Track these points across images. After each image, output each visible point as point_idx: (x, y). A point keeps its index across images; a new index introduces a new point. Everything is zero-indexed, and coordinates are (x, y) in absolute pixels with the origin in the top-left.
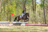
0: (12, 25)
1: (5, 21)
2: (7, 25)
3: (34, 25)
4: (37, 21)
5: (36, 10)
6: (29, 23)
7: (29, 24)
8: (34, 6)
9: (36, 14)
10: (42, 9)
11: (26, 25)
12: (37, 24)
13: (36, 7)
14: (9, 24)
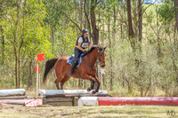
0: (40, 102)
1: (7, 88)
2: (16, 106)
3: (137, 103)
4: (150, 84)
5: (144, 35)
6: (114, 95)
7: (116, 99)
8: (132, 15)
9: (144, 52)
10: (167, 31)
11: (101, 103)
12: (149, 99)
13: (144, 21)
14: (25, 101)
